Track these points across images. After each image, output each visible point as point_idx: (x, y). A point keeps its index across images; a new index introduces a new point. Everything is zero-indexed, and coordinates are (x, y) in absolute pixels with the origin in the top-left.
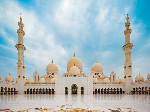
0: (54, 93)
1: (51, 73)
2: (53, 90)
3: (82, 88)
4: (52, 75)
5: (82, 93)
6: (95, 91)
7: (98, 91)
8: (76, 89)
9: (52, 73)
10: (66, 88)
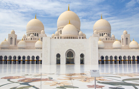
0: (40, 62)
1: (33, 34)
2: (38, 57)
3: (82, 56)
4: (35, 35)
5: (82, 62)
6: (100, 59)
7: (105, 59)
8: (73, 56)
9: (35, 34)
10: (58, 56)
